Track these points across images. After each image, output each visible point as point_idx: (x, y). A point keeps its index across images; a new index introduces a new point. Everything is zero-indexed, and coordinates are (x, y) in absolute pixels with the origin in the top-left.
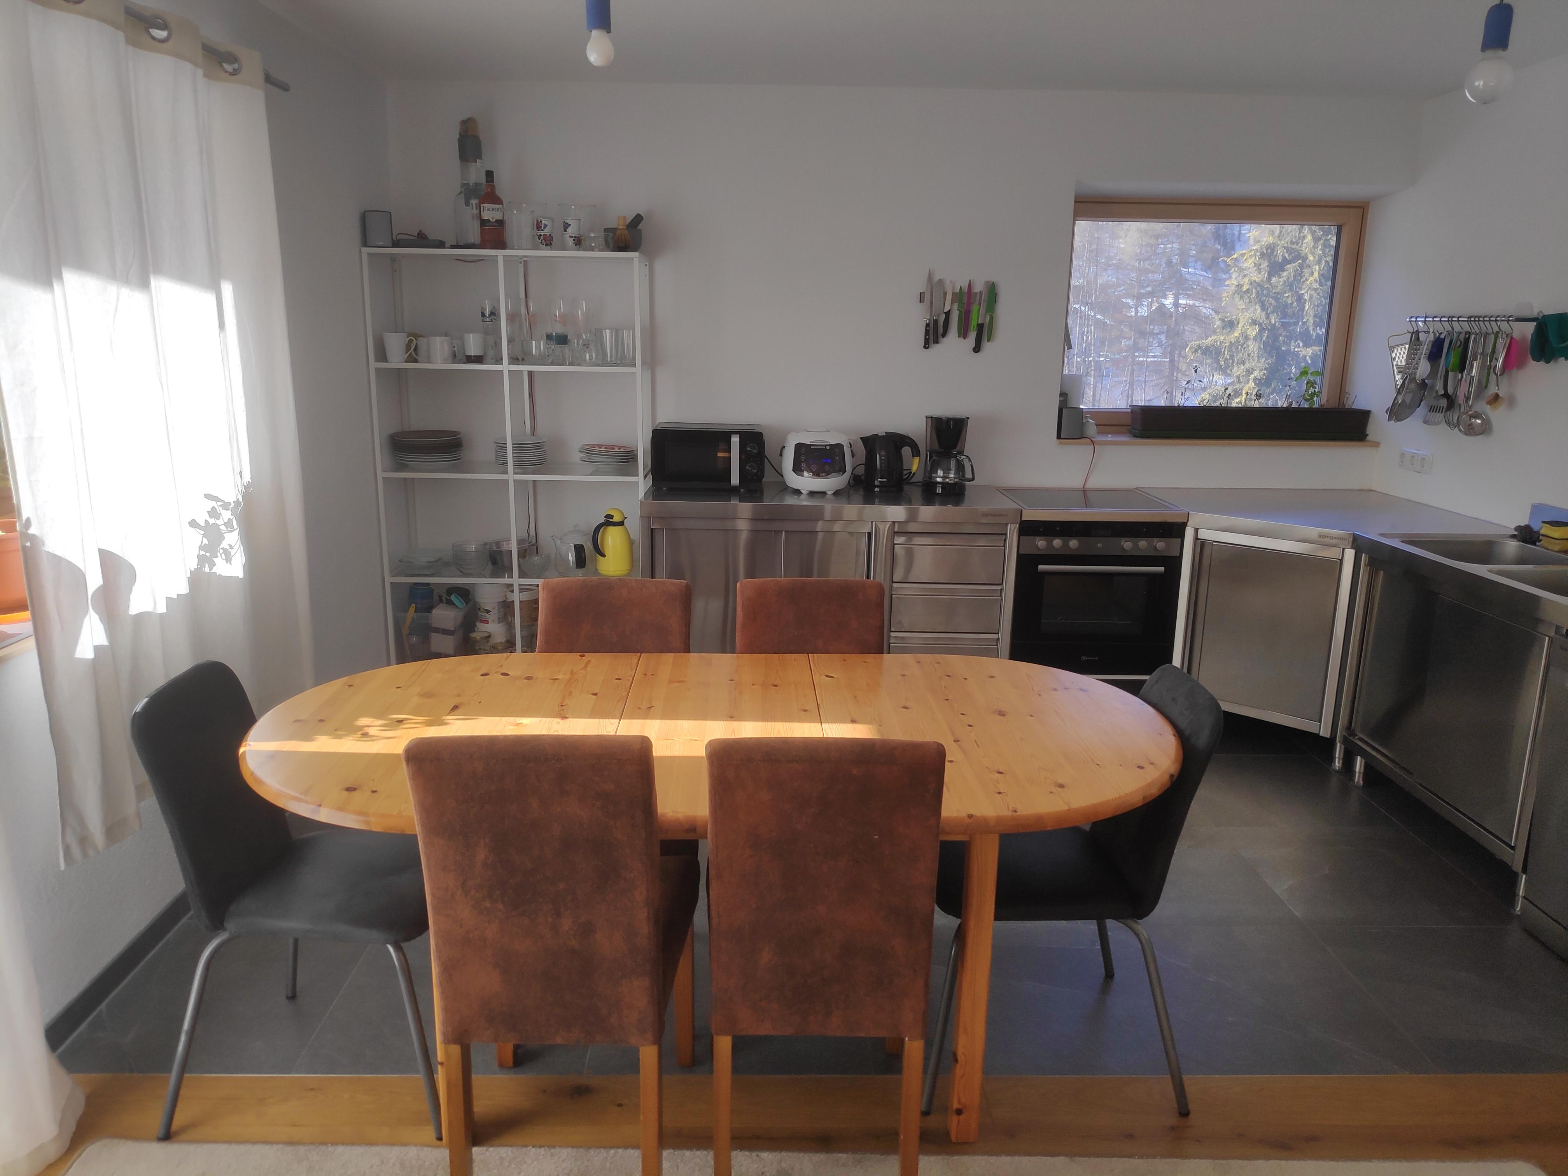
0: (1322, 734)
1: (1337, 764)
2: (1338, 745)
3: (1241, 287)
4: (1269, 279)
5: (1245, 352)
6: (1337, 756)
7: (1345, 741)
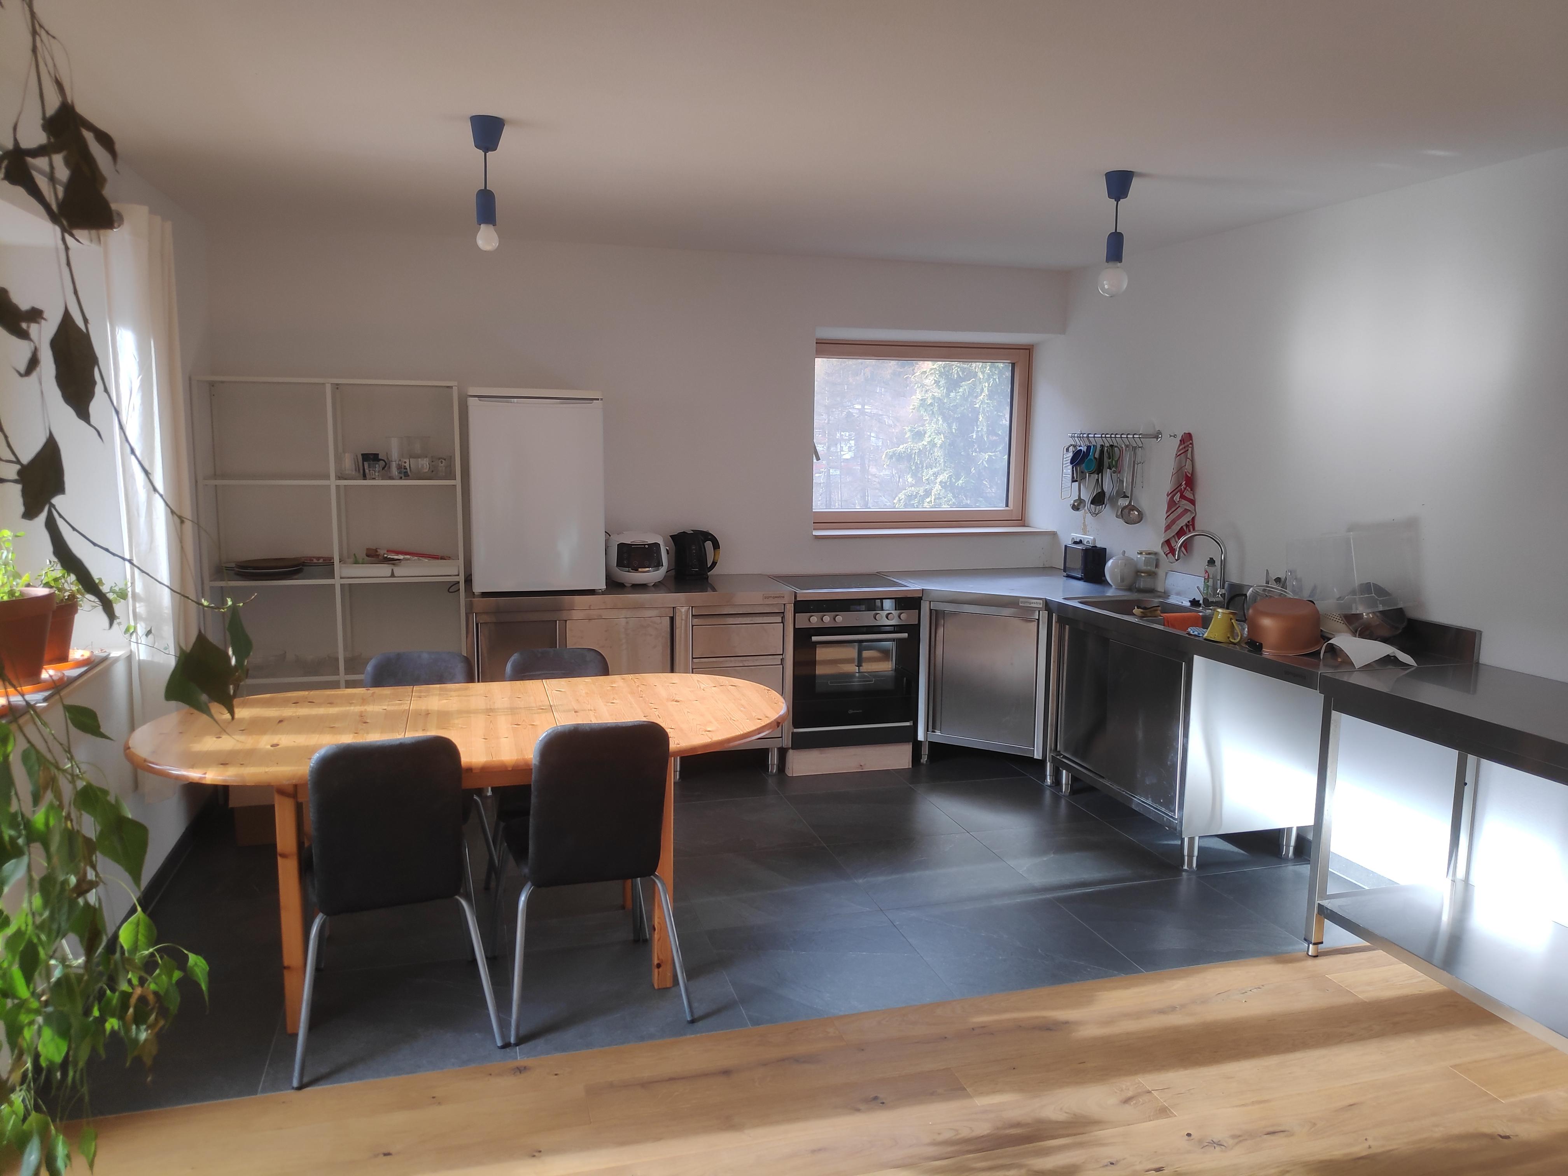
0: (1036, 757)
1: (1049, 781)
2: (1048, 764)
3: (925, 401)
4: (948, 395)
5: (932, 457)
6: (1048, 773)
7: (1054, 760)
